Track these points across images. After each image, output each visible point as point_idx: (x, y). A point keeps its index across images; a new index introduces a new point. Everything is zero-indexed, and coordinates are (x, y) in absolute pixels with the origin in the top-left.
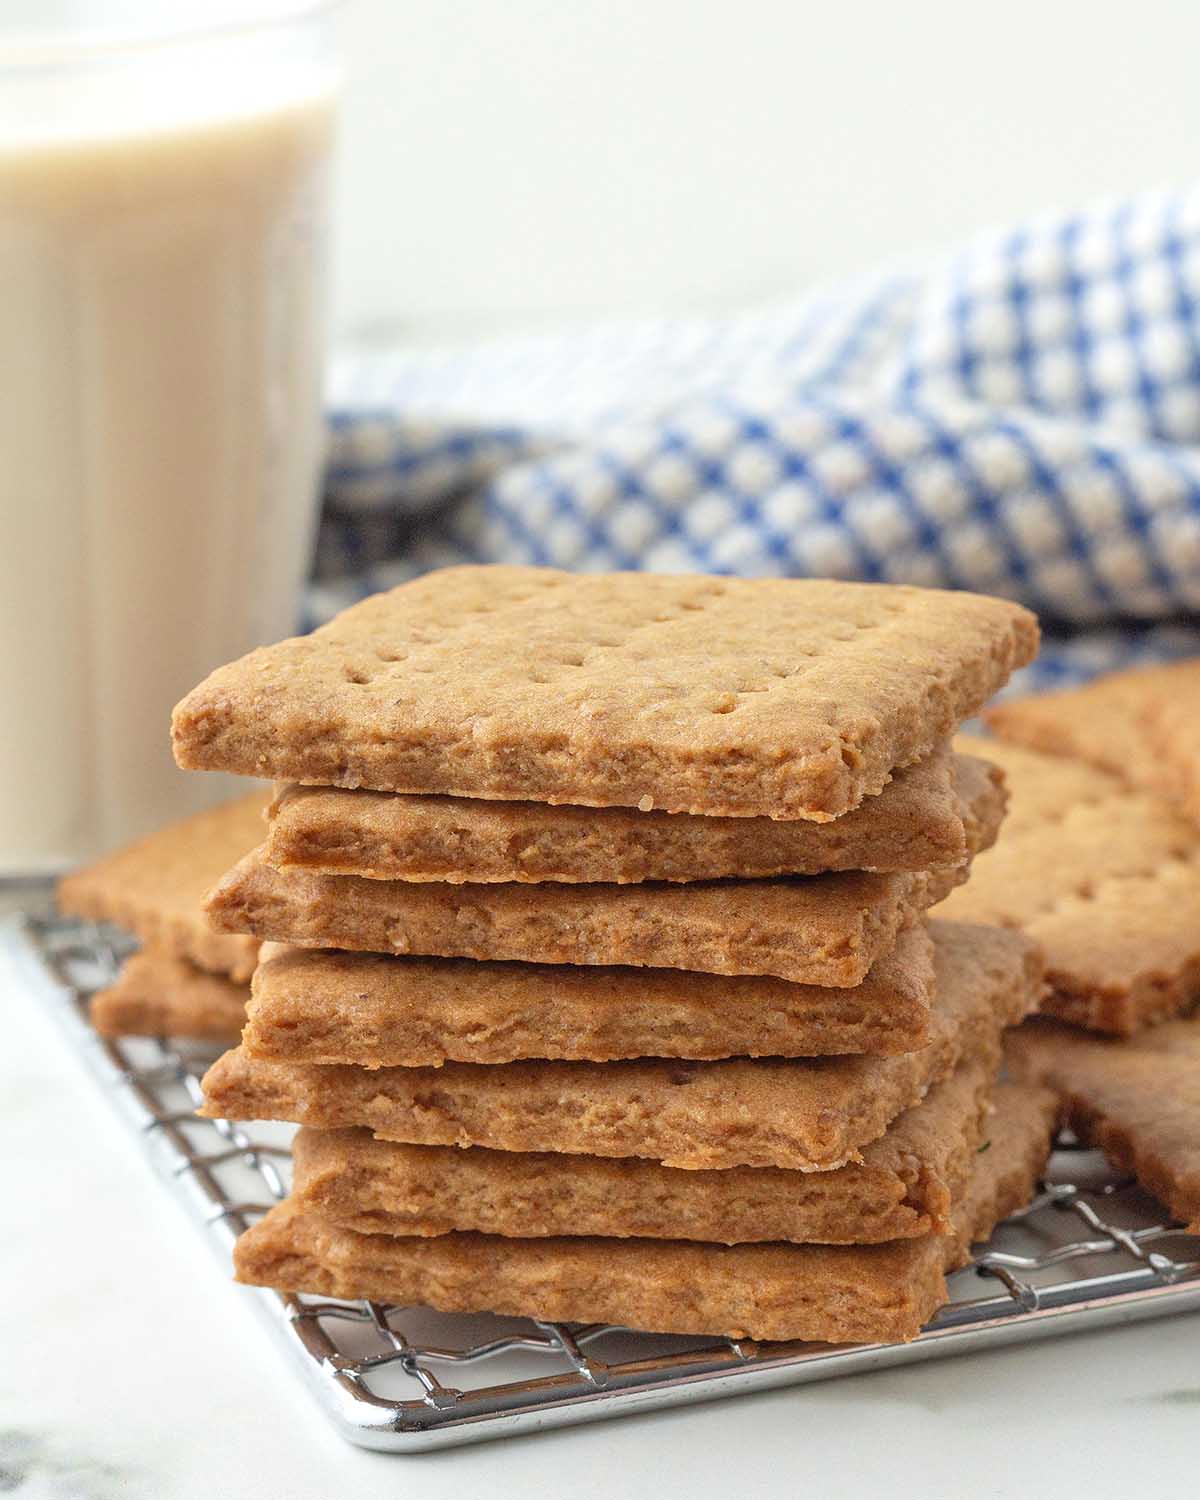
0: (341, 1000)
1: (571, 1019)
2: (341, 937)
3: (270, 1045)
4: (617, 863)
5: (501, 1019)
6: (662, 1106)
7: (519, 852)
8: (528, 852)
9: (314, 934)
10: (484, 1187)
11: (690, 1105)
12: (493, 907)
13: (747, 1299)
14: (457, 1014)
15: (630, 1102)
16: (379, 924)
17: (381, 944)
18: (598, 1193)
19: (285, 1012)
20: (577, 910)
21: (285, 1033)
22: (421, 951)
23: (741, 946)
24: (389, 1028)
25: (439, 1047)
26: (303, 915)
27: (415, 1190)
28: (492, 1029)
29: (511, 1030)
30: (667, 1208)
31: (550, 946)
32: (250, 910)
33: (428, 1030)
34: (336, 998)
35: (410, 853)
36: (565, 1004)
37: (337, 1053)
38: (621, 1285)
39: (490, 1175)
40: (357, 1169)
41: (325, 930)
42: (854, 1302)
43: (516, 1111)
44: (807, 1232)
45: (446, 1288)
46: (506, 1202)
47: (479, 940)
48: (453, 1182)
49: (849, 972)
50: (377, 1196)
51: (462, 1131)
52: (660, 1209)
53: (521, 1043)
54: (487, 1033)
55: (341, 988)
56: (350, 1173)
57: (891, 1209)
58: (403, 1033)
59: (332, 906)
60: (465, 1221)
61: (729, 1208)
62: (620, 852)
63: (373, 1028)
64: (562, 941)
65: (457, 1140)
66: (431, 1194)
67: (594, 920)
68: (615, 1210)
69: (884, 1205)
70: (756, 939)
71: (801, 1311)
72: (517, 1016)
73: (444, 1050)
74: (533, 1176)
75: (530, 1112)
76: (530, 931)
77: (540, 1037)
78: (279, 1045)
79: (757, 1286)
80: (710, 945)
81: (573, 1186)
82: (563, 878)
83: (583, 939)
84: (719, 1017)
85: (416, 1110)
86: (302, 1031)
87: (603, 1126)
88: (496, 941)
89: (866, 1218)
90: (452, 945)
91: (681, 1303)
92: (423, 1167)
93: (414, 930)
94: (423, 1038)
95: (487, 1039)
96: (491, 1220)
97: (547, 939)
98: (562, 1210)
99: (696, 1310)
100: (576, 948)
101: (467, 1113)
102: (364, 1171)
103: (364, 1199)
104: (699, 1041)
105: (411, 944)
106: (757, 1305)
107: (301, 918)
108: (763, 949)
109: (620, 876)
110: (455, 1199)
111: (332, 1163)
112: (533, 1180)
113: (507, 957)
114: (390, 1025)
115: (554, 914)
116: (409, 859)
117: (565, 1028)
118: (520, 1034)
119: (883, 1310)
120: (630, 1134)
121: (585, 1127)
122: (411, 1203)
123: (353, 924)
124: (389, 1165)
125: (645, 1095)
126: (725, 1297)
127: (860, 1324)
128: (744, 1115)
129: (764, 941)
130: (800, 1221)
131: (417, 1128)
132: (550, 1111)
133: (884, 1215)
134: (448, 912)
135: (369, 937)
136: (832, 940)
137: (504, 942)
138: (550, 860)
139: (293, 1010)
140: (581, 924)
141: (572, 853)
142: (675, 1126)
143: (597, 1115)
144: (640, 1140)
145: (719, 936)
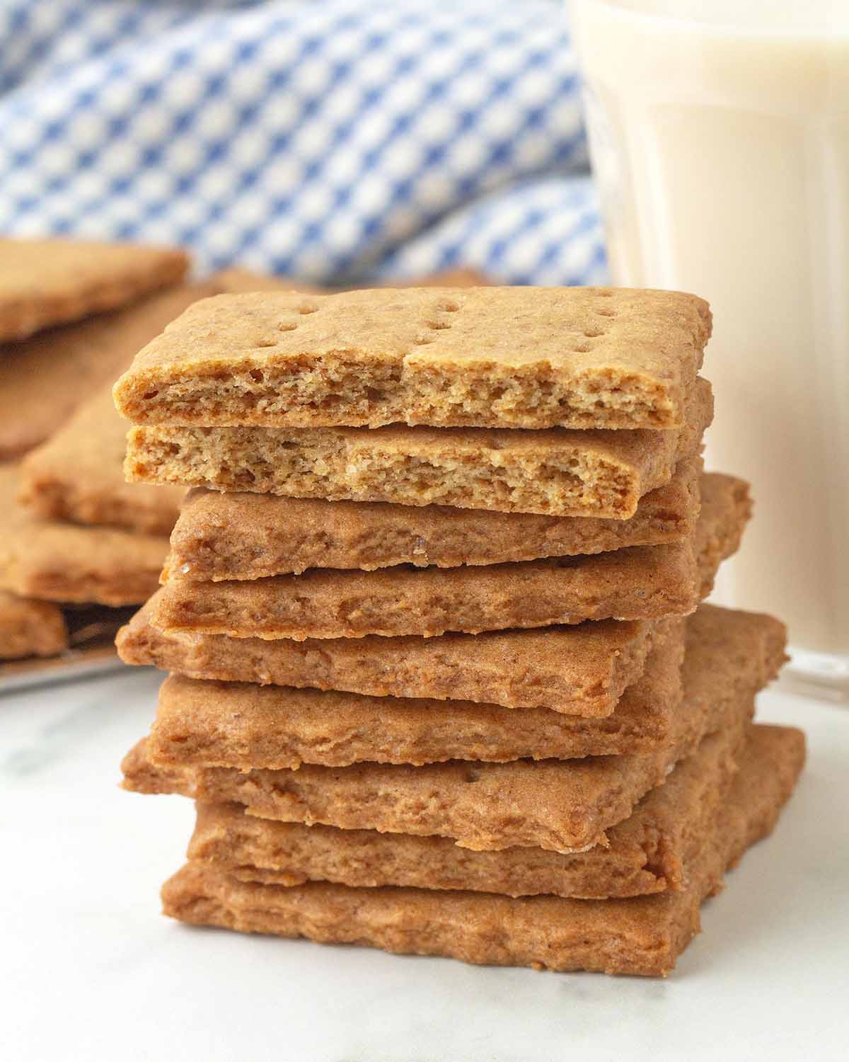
0: (221, 720)
1: (395, 734)
2: (220, 671)
3: (168, 755)
4: (423, 621)
5: (341, 734)
6: (455, 800)
7: (347, 614)
8: (354, 615)
9: (200, 669)
10: (328, 851)
11: (475, 801)
12: (332, 651)
13: (542, 942)
14: (308, 730)
15: (431, 797)
16: (247, 662)
17: (251, 676)
18: (413, 857)
19: (178, 729)
20: (395, 655)
21: (179, 745)
22: (280, 682)
23: (520, 686)
24: (257, 741)
25: (296, 754)
26: (191, 653)
27: (277, 852)
28: (335, 742)
29: (349, 742)
30: (466, 868)
31: (376, 683)
32: (153, 648)
33: (286, 742)
34: (217, 717)
35: (265, 617)
36: (390, 722)
37: (219, 759)
38: (447, 928)
39: (332, 842)
40: (233, 836)
41: (207, 666)
42: (622, 945)
43: (347, 799)
44: (572, 889)
45: (318, 927)
46: (345, 862)
47: (323, 675)
48: (305, 846)
49: (602, 707)
50: (249, 855)
51: (308, 812)
52: (460, 869)
53: (357, 751)
54: (331, 745)
55: (221, 708)
56: (228, 838)
57: (635, 873)
58: (267, 744)
59: (212, 648)
60: (316, 874)
61: (512, 870)
62: (425, 613)
63: (244, 741)
64: (385, 679)
65: (305, 819)
66: (289, 855)
67: (408, 664)
68: (426, 871)
69: (630, 870)
70: (531, 681)
71: (582, 950)
72: (353, 732)
73: (300, 756)
74: (365, 844)
75: (357, 800)
76: (360, 671)
77: (371, 747)
78: (175, 754)
79: (549, 932)
80: (496, 685)
81: (394, 851)
82: (382, 633)
83: (400, 678)
84: (508, 730)
85: (274, 795)
86: (191, 743)
87: (411, 814)
88: (336, 677)
89: (616, 879)
90: (304, 679)
91: (493, 943)
92: (282, 836)
93: (274, 668)
94: (283, 747)
95: (331, 749)
96: (336, 875)
97: (373, 677)
98: (387, 868)
99: (505, 948)
100: (396, 684)
101: (311, 798)
102: (239, 837)
103: (239, 857)
104: (493, 748)
105: (272, 677)
106: (549, 946)
107: (189, 656)
108: (535, 688)
109: (426, 631)
110: (308, 859)
111: (216, 830)
112: (365, 848)
113: (344, 689)
114: (257, 739)
115: (377, 659)
116: (263, 621)
117: (391, 739)
118: (356, 745)
119: (645, 953)
120: (431, 820)
121: (398, 814)
122: (274, 863)
123: (229, 661)
124: (257, 833)
125: (443, 790)
126: (525, 939)
127: (629, 961)
128: (515, 810)
129: (537, 682)
130: (566, 882)
131: (275, 809)
132: (373, 800)
133: (629, 878)
134: (299, 655)
135: (242, 671)
136: (588, 682)
137: (342, 678)
138: (372, 620)
139: (184, 728)
140: (398, 667)
141: (388, 613)
142: (464, 817)
143: (406, 806)
144: (439, 824)
145: (502, 678)
